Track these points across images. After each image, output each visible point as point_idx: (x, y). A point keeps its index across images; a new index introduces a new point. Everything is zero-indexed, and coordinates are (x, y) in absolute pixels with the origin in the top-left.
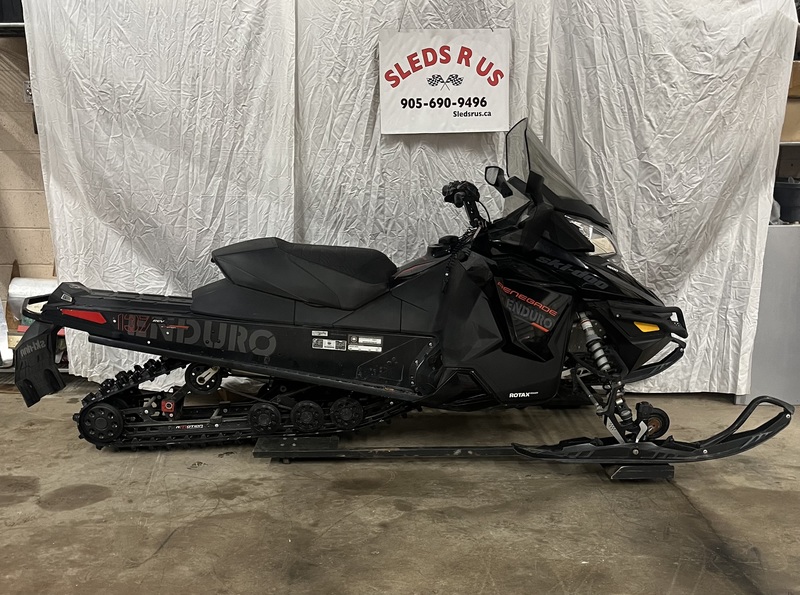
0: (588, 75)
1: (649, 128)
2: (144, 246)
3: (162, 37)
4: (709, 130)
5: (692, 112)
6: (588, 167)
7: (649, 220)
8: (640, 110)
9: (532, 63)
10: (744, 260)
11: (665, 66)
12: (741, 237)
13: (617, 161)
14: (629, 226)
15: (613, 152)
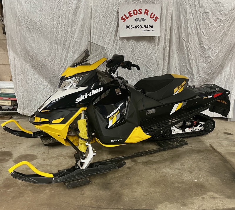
0: (184, 18)
1: (203, 35)
2: (41, 72)
3: (48, 4)
4: (221, 36)
5: (216, 31)
6: (184, 47)
7: (202, 64)
8: (200, 30)
9: (167, 15)
10: (232, 76)
11: (208, 16)
12: (231, 69)
13: (193, 45)
14: (196, 65)
15: (192, 43)
